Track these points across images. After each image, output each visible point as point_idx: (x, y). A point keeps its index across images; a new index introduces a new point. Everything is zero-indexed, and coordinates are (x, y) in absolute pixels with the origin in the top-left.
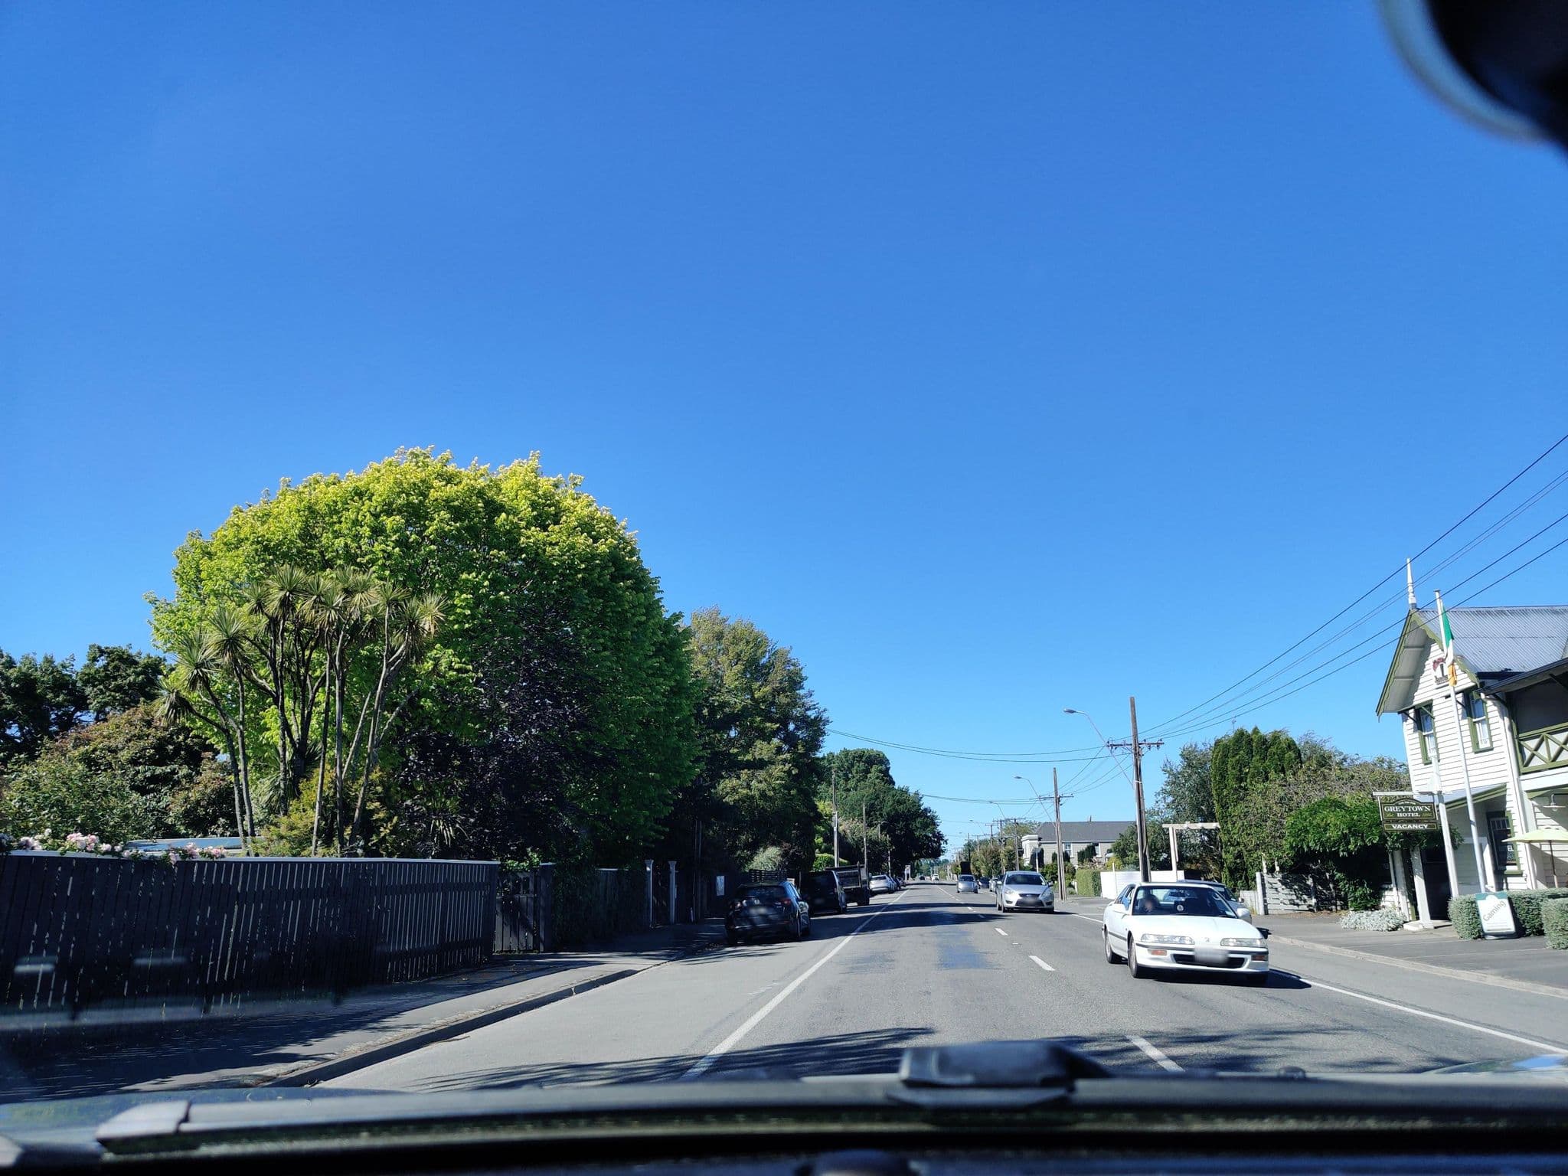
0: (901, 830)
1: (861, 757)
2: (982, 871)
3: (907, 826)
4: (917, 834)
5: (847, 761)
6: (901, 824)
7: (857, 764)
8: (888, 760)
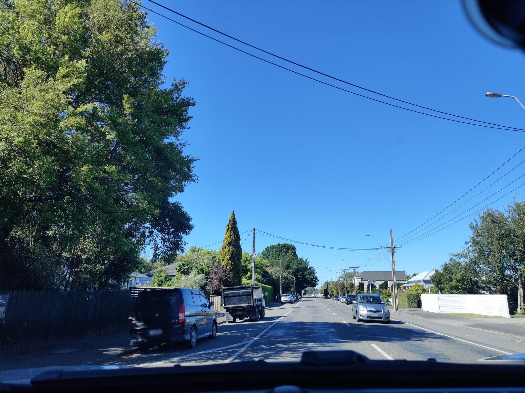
0: (300, 275)
1: (285, 246)
2: (334, 293)
3: (302, 274)
4: (307, 277)
5: (279, 248)
6: (300, 273)
7: (283, 249)
8: (296, 248)
